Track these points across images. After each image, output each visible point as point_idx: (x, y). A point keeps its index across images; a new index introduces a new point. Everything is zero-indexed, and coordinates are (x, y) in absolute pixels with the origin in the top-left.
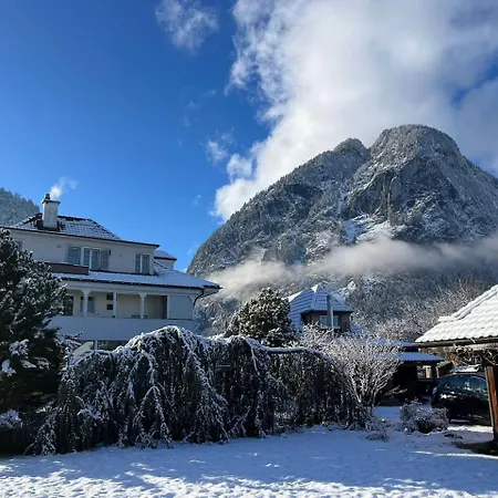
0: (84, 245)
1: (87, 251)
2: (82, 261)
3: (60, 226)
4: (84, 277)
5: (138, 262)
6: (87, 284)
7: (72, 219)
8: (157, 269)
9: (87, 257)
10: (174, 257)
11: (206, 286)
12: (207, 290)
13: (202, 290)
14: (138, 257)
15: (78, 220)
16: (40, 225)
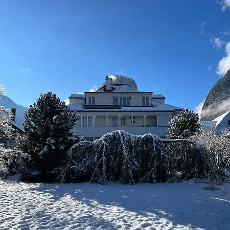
0: (119, 96)
1: (121, 98)
2: (119, 103)
3: (113, 89)
4: (119, 110)
5: (144, 101)
6: (119, 113)
7: (118, 85)
8: (153, 103)
9: (121, 101)
10: (165, 97)
11: (177, 110)
12: (176, 112)
13: (174, 112)
14: (143, 99)
15: (121, 85)
16: (105, 90)
